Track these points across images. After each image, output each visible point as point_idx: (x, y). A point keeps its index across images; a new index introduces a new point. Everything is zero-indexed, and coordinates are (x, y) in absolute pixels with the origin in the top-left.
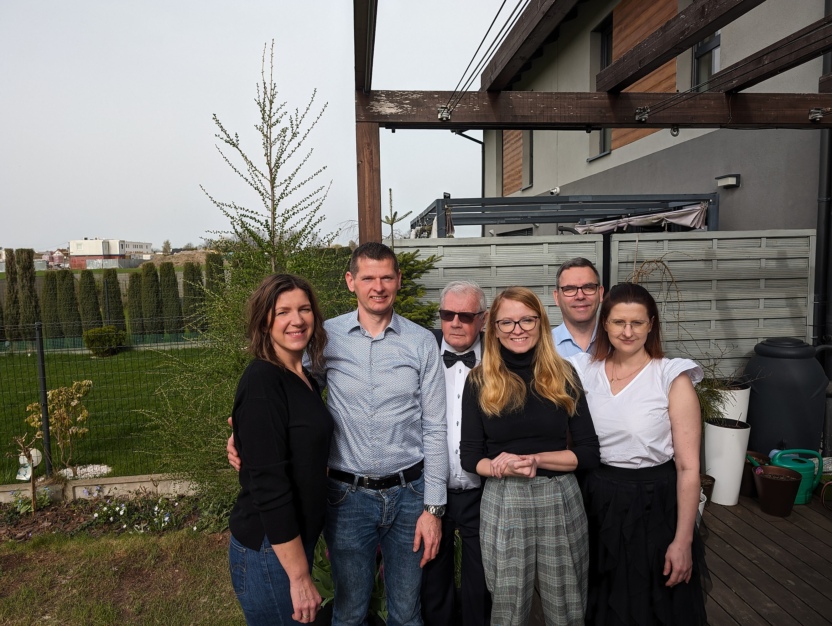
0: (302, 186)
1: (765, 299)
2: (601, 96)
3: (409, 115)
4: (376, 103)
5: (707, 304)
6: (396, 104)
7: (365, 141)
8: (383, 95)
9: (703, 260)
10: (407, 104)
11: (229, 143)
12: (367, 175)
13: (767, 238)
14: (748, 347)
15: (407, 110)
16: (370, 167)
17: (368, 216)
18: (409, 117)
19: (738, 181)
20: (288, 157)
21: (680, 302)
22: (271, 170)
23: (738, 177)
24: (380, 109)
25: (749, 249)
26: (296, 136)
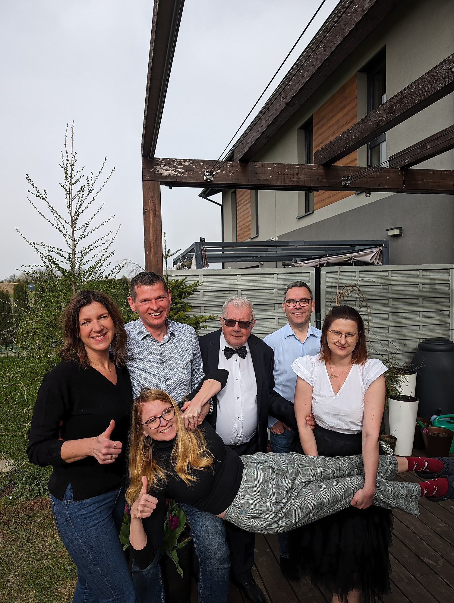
0: (96, 230)
1: (423, 312)
2: (318, 168)
3: (183, 177)
4: (158, 167)
5: (385, 316)
6: (173, 168)
7: (150, 195)
8: (163, 161)
9: (382, 285)
10: (181, 168)
11: (39, 197)
12: (151, 220)
13: (423, 270)
14: (413, 345)
15: (181, 173)
16: (154, 214)
17: (152, 250)
18: (183, 178)
19: (401, 232)
20: (85, 208)
21: (369, 314)
22: (72, 218)
23: (400, 229)
24: (161, 172)
25: (412, 278)
26: (92, 192)
